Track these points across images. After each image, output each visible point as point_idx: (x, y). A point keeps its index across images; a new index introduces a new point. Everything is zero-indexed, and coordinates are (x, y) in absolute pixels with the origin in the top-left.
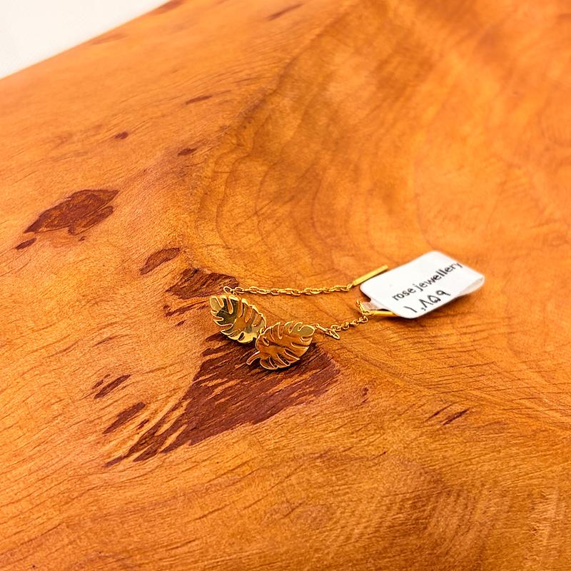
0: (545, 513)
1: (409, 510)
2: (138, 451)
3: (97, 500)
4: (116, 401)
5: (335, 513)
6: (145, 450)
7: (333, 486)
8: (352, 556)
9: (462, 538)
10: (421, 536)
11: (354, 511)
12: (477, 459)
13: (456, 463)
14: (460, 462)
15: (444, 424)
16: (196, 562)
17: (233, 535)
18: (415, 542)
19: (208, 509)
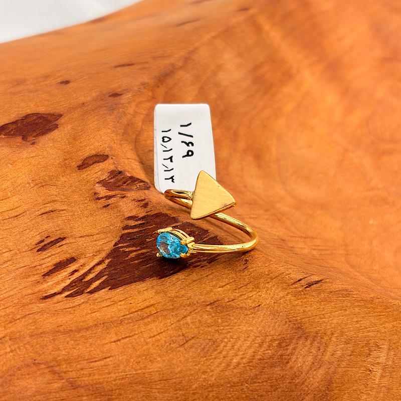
0: (378, 359)
1: (276, 348)
2: (68, 291)
3: (35, 322)
4: (54, 255)
5: (219, 346)
6: (75, 290)
7: (219, 326)
8: (230, 379)
9: (314, 373)
10: (284, 368)
11: (233, 346)
12: (329, 314)
13: (313, 316)
14: (316, 316)
15: (306, 288)
16: (109, 373)
17: (140, 356)
18: (279, 372)
19: (121, 336)
